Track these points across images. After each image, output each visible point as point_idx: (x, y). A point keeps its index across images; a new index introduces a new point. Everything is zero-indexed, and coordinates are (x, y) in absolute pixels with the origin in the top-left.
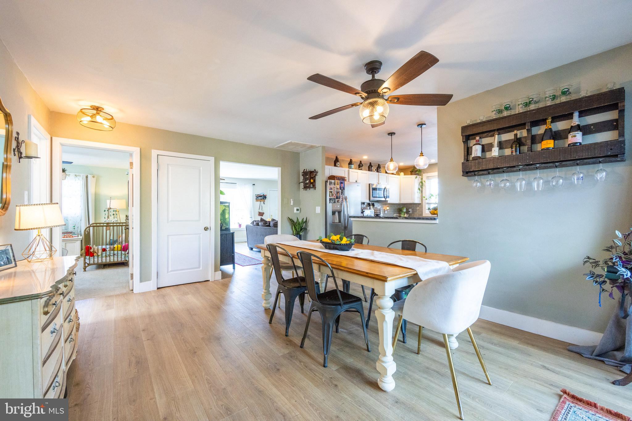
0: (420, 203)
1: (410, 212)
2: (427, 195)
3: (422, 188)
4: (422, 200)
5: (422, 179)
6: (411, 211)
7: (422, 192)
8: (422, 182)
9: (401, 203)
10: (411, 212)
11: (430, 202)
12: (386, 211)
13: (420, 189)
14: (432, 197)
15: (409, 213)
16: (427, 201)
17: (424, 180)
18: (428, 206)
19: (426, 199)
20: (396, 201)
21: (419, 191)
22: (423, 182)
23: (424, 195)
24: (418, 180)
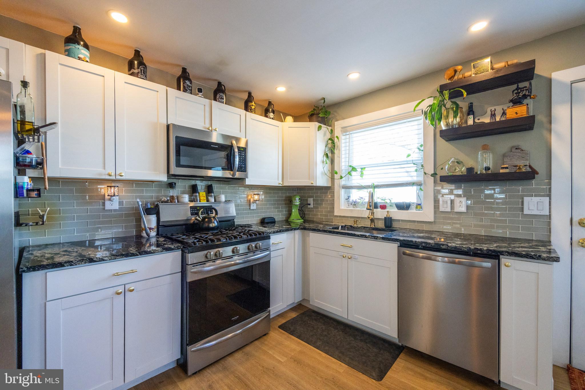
0: (330, 185)
1: (310, 204)
2: (343, 168)
3: (333, 153)
4: (333, 179)
5: (332, 132)
6: (312, 203)
7: (332, 162)
8: (332, 139)
9: (285, 184)
10: (312, 206)
11: (349, 184)
12: (255, 204)
13: (330, 155)
14: (353, 173)
15: (309, 206)
16: (343, 182)
17: (336, 134)
18: (345, 193)
19: (341, 178)
20: (275, 181)
21: (325, 158)
22: (336, 140)
23: (336, 169)
24: (325, 134)
